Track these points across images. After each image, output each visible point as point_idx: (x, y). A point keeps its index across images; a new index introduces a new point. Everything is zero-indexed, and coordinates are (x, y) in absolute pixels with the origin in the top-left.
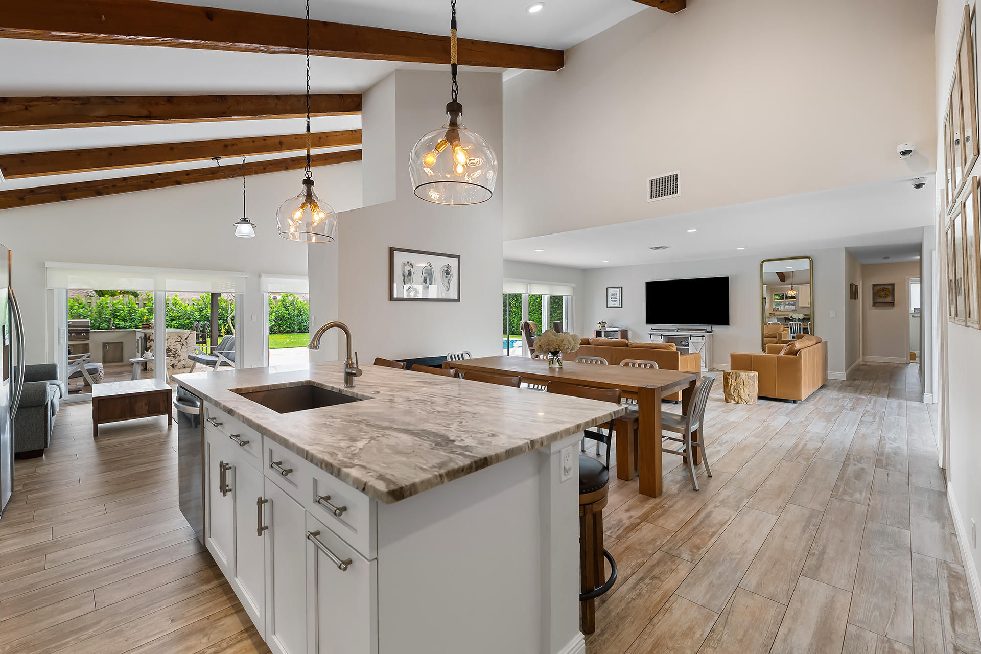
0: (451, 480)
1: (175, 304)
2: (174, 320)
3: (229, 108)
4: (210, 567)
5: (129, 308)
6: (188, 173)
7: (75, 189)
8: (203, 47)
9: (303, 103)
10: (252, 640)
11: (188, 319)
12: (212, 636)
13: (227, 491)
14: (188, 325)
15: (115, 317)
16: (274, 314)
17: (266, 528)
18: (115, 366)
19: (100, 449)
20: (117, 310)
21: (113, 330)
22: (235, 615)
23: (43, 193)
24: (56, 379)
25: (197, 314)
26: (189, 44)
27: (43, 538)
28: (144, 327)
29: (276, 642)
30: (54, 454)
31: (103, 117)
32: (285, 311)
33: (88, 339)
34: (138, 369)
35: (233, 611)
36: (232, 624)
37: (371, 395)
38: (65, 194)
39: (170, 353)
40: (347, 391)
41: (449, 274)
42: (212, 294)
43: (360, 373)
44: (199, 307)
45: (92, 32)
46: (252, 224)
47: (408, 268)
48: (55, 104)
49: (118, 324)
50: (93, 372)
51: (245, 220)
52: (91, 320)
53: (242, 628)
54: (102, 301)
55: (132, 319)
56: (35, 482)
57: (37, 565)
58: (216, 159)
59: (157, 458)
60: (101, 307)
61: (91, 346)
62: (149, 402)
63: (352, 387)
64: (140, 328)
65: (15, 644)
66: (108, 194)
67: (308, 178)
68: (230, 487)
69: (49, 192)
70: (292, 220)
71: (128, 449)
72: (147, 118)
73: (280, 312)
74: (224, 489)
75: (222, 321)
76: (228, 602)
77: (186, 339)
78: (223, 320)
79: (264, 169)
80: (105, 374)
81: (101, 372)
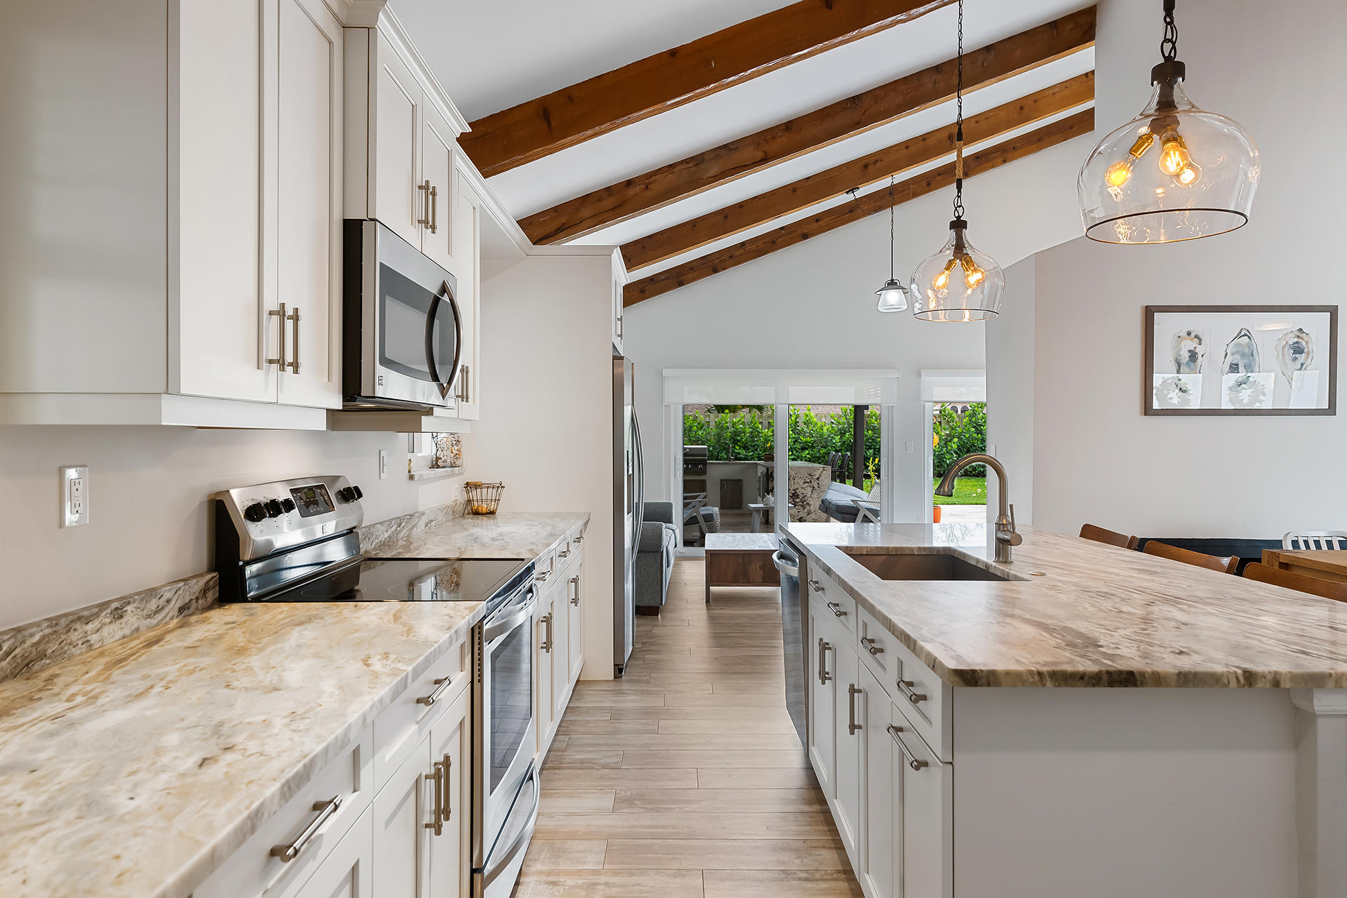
0: (1059, 686)
1: (807, 423)
2: (806, 449)
3: (864, 114)
4: (813, 789)
5: (751, 430)
6: (817, 218)
7: (692, 268)
8: (822, 50)
9: (980, 65)
10: (849, 885)
11: (825, 448)
12: (805, 861)
13: (826, 678)
14: (824, 457)
15: (735, 442)
16: (956, 440)
17: (860, 727)
18: (734, 514)
19: (712, 619)
20: (736, 433)
21: (732, 462)
22: (834, 851)
23: (662, 280)
24: (671, 523)
25: (837, 438)
26: (805, 54)
27: (657, 702)
28: (766, 460)
29: (870, 883)
30: (668, 615)
31: (716, 176)
32: (975, 435)
33: (704, 473)
34: (757, 520)
35: (833, 846)
36: (828, 857)
37: (1026, 577)
38: (681, 278)
39: (798, 500)
40: (995, 567)
41: (1301, 352)
42: (856, 407)
43: (1019, 540)
44: (840, 426)
45: (702, 87)
46: (903, 288)
47: (1189, 344)
48: (672, 173)
49: (739, 453)
50: (709, 518)
51: (892, 284)
52: (709, 446)
53: (840, 868)
54: (722, 420)
55: (754, 446)
56: (651, 642)
57: (651, 727)
58: (852, 191)
59: (768, 643)
60: (720, 427)
61: (708, 484)
62: (764, 565)
63: (1007, 562)
64: (763, 460)
65: (634, 792)
66: (725, 269)
67: (959, 217)
68: (830, 675)
69: (668, 278)
70: (933, 289)
71: (738, 625)
72: (763, 163)
73: (967, 436)
74: (824, 677)
75: (871, 451)
76: (828, 833)
77: (818, 479)
78: (875, 450)
79: (929, 184)
80: (722, 524)
81: (718, 520)
